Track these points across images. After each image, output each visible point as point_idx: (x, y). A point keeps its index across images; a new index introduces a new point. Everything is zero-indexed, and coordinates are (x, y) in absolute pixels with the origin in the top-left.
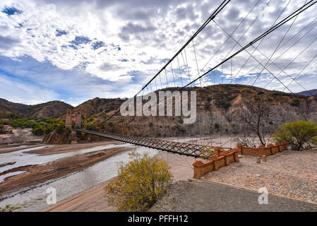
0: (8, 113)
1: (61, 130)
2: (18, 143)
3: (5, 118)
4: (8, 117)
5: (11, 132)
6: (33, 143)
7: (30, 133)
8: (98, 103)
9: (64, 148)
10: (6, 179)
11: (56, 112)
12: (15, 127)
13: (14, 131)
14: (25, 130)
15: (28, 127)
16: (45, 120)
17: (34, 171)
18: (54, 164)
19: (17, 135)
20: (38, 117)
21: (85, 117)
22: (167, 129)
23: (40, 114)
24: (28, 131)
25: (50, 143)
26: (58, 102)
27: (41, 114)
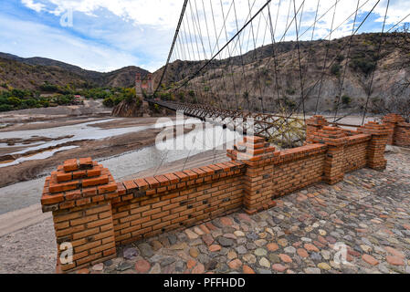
0: (82, 82)
1: (131, 100)
2: (87, 114)
3: (79, 87)
4: (82, 87)
5: (82, 103)
6: (102, 115)
7: (101, 104)
8: (179, 67)
9: (132, 122)
12: (87, 98)
13: (85, 102)
14: (97, 101)
15: (101, 98)
16: (119, 90)
19: (87, 105)
20: (113, 86)
21: (164, 85)
22: (269, 102)
24: (99, 102)
25: (120, 115)
26: (134, 67)
27: (115, 83)
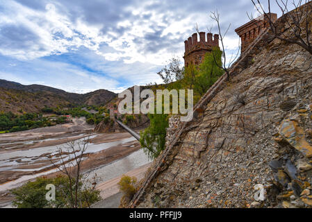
0: (67, 103)
3: (65, 107)
5: (72, 122)
7: (85, 122)
14: (81, 119)
18: (104, 152)
25: (100, 131)
26: (103, 90)
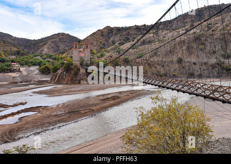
1: (68, 68)
2: (26, 82)
3: (12, 55)
4: (14, 54)
5: (19, 71)
6: (41, 83)
7: (37, 72)
8: (109, 33)
9: (73, 89)
10: (20, 119)
11: (62, 46)
12: (22, 65)
13: (22, 69)
14: (32, 68)
15: (35, 65)
16: (50, 57)
17: (46, 113)
18: (64, 106)
19: (25, 73)
20: (44, 53)
21: (95, 51)
22: (204, 67)
23: (45, 50)
24: (35, 69)
25: (58, 82)
26: (63, 34)
